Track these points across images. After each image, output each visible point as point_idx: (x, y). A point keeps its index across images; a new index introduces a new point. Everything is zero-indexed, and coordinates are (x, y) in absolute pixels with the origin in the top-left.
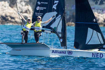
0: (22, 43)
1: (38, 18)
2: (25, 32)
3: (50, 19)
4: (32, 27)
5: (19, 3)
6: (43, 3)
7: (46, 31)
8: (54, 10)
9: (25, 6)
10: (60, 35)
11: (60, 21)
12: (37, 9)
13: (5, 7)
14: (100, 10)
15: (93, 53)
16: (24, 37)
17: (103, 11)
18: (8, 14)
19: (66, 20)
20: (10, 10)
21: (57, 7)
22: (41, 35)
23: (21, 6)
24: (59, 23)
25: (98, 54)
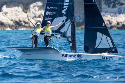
0: (32, 48)
1: (47, 23)
2: (34, 36)
3: (60, 24)
4: (41, 31)
5: (32, 9)
6: (52, 8)
7: (55, 36)
8: (63, 15)
9: (38, 10)
10: (70, 40)
11: (69, 26)
12: (47, 14)
13: (19, 12)
14: (113, 13)
15: (102, 57)
16: (33, 41)
17: (116, 13)
18: (22, 19)
19: (75, 24)
20: (23, 15)
21: (66, 11)
22: (50, 40)
23: (34, 11)
24: (69, 27)
25: (107, 58)
